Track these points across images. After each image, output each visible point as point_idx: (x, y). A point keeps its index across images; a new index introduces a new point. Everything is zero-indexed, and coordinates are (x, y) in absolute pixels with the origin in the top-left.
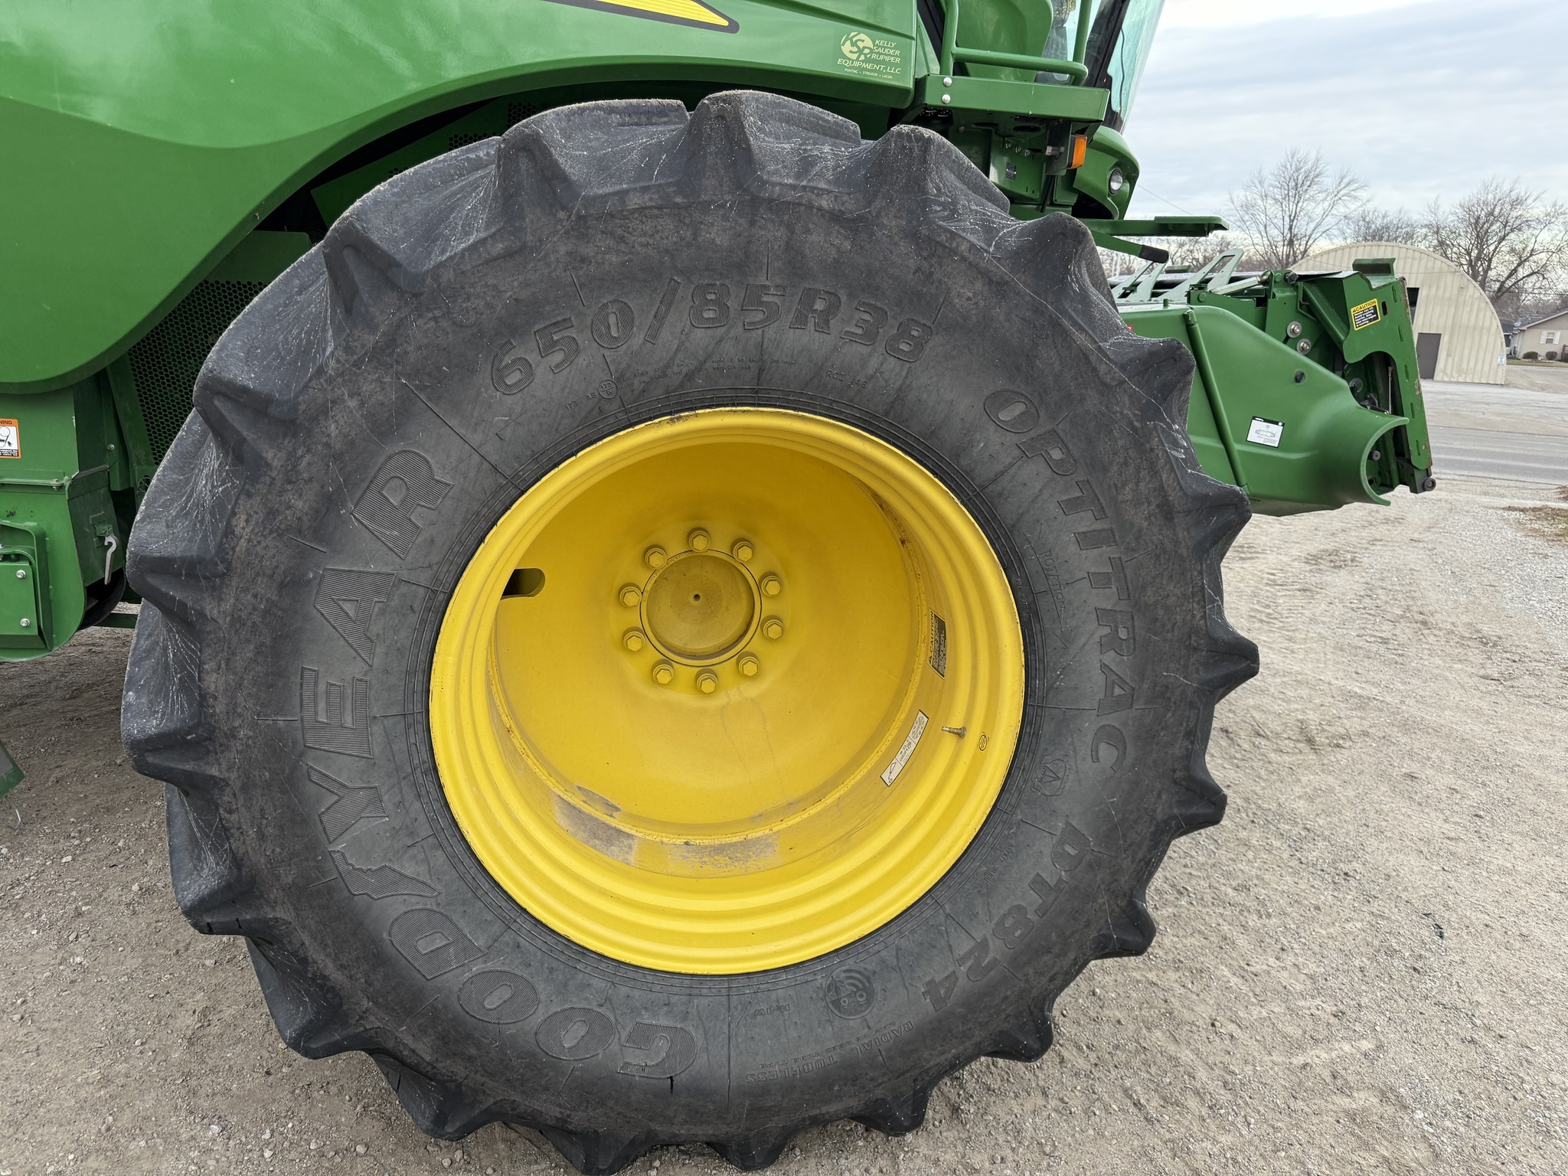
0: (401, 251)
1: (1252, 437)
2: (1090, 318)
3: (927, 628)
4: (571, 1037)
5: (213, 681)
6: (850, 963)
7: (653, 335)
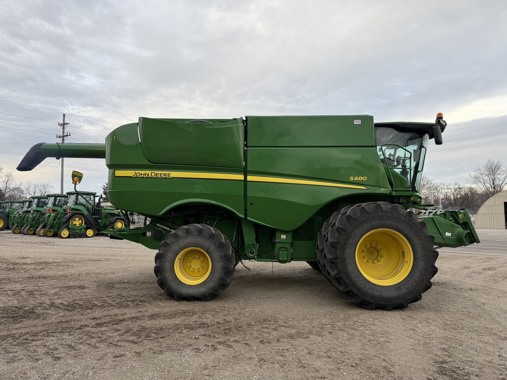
0: (353, 216)
1: (446, 235)
2: (415, 219)
3: (401, 253)
4: (370, 290)
5: (338, 253)
6: (398, 285)
7: (375, 222)
